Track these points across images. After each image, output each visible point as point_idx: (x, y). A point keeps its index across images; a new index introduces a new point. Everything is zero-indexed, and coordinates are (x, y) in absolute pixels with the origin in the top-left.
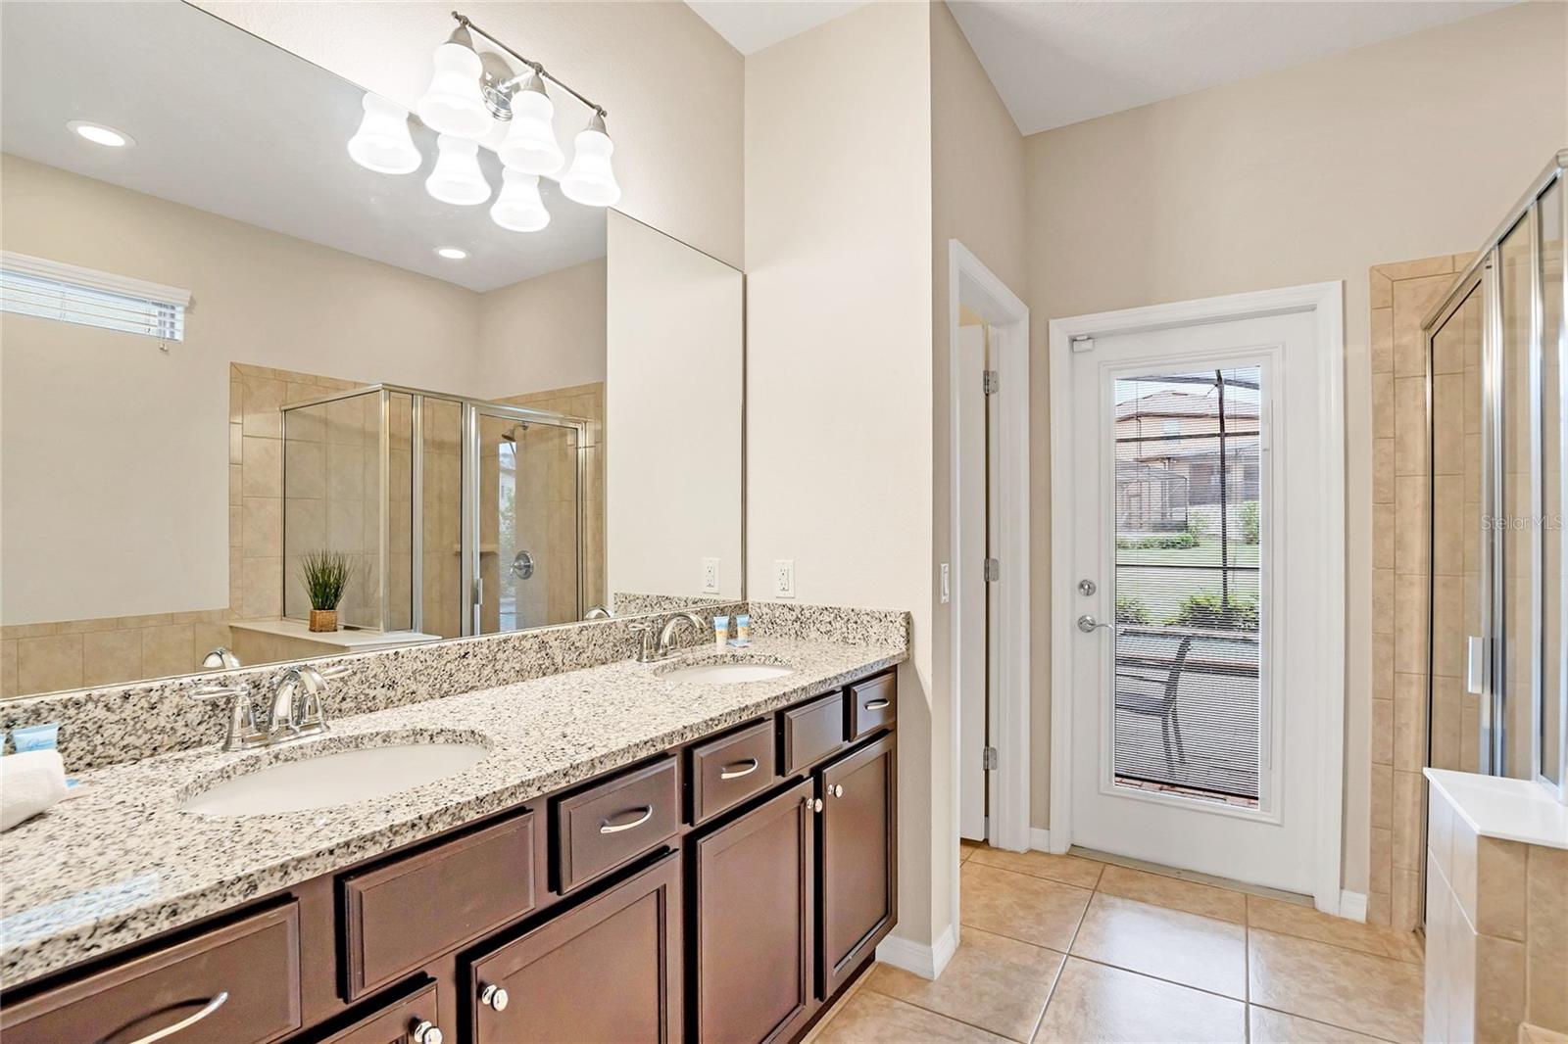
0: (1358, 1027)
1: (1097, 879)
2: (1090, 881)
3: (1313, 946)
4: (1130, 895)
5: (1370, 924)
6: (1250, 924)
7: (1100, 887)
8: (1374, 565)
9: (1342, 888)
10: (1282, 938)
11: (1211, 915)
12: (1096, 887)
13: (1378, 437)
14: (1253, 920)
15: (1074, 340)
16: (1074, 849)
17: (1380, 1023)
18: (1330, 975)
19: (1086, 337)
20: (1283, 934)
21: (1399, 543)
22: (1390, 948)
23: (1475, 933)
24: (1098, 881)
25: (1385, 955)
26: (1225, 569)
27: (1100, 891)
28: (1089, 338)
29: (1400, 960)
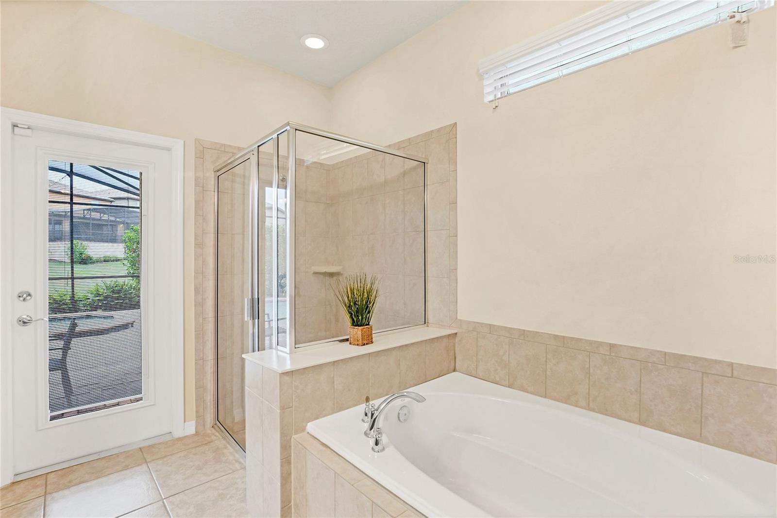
0: (209, 479)
1: (44, 487)
2: (40, 491)
3: (180, 454)
4: (72, 484)
5: (197, 433)
6: (147, 461)
7: (48, 491)
8: (195, 272)
9: (185, 422)
10: (165, 459)
11: (126, 468)
12: (46, 492)
13: (196, 215)
14: (148, 459)
15: (15, 126)
16: (17, 477)
17: (216, 471)
18: (191, 463)
19: (27, 127)
20: (165, 457)
21: (204, 262)
22: (207, 439)
23: (279, 411)
24: (46, 488)
25: (206, 442)
26: (73, 278)
27: (50, 493)
28: (28, 128)
29: (212, 442)
